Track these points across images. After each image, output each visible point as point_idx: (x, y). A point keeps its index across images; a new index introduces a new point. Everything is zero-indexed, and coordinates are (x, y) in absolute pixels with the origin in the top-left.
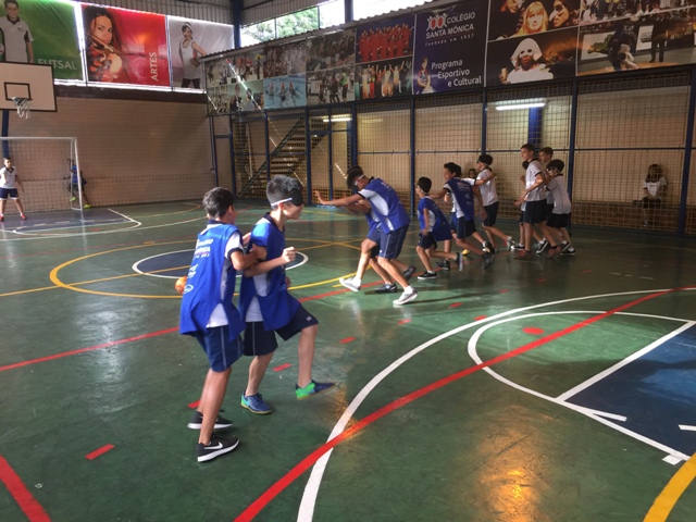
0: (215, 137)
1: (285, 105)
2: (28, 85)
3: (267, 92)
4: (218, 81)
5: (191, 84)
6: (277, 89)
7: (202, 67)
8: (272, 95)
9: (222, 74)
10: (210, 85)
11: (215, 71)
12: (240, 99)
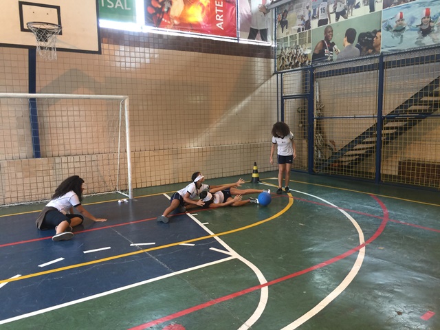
0: (283, 98)
1: (428, 41)
2: (58, 8)
3: (388, 28)
4: (296, 27)
5: (259, 35)
6: (413, 19)
7: (271, 15)
8: (399, 30)
9: (302, 18)
10: (282, 35)
11: (291, 16)
12: (333, 44)
